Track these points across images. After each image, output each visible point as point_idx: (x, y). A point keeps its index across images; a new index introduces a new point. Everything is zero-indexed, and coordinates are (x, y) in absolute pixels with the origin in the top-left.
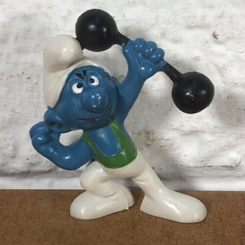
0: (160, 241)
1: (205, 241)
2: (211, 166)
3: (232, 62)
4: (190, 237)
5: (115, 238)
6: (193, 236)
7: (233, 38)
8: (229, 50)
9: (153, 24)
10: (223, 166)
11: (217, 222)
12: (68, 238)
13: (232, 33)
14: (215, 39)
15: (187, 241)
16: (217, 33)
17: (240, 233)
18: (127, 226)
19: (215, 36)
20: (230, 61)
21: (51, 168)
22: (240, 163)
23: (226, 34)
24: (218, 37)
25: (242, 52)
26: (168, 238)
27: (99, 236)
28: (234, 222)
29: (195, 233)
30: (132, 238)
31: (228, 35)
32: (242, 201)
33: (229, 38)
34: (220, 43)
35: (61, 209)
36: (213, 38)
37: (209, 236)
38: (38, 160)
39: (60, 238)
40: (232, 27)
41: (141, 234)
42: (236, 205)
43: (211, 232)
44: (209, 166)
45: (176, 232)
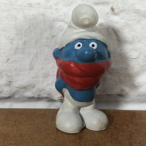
0: (74, 142)
1: (104, 142)
2: (110, 95)
3: (123, 27)
4: (95, 140)
5: (43, 140)
6: (97, 139)
7: (124, 10)
8: (121, 19)
9: (72, 1)
10: (118, 95)
11: (113, 129)
12: (10, 140)
13: (124, 8)
14: (113, 12)
15: (92, 142)
16: (114, 8)
17: (129, 137)
18: (53, 131)
19: (112, 9)
20: (122, 26)
21: (10, 95)
22: (128, 93)
23: (119, 8)
24: (115, 10)
25: (130, 20)
26: (80, 140)
27: (32, 139)
28: (125, 130)
29: (98, 137)
30: (55, 140)
31: (121, 9)
32: (130, 116)
33: (121, 11)
34: (116, 14)
35: (11, 121)
36: (111, 10)
37: (108, 139)
38: (1, 90)
39: (5, 139)
40: (124, 4)
41: (61, 137)
42: (126, 118)
43: (109, 136)
44: (109, 95)
45: (85, 136)
